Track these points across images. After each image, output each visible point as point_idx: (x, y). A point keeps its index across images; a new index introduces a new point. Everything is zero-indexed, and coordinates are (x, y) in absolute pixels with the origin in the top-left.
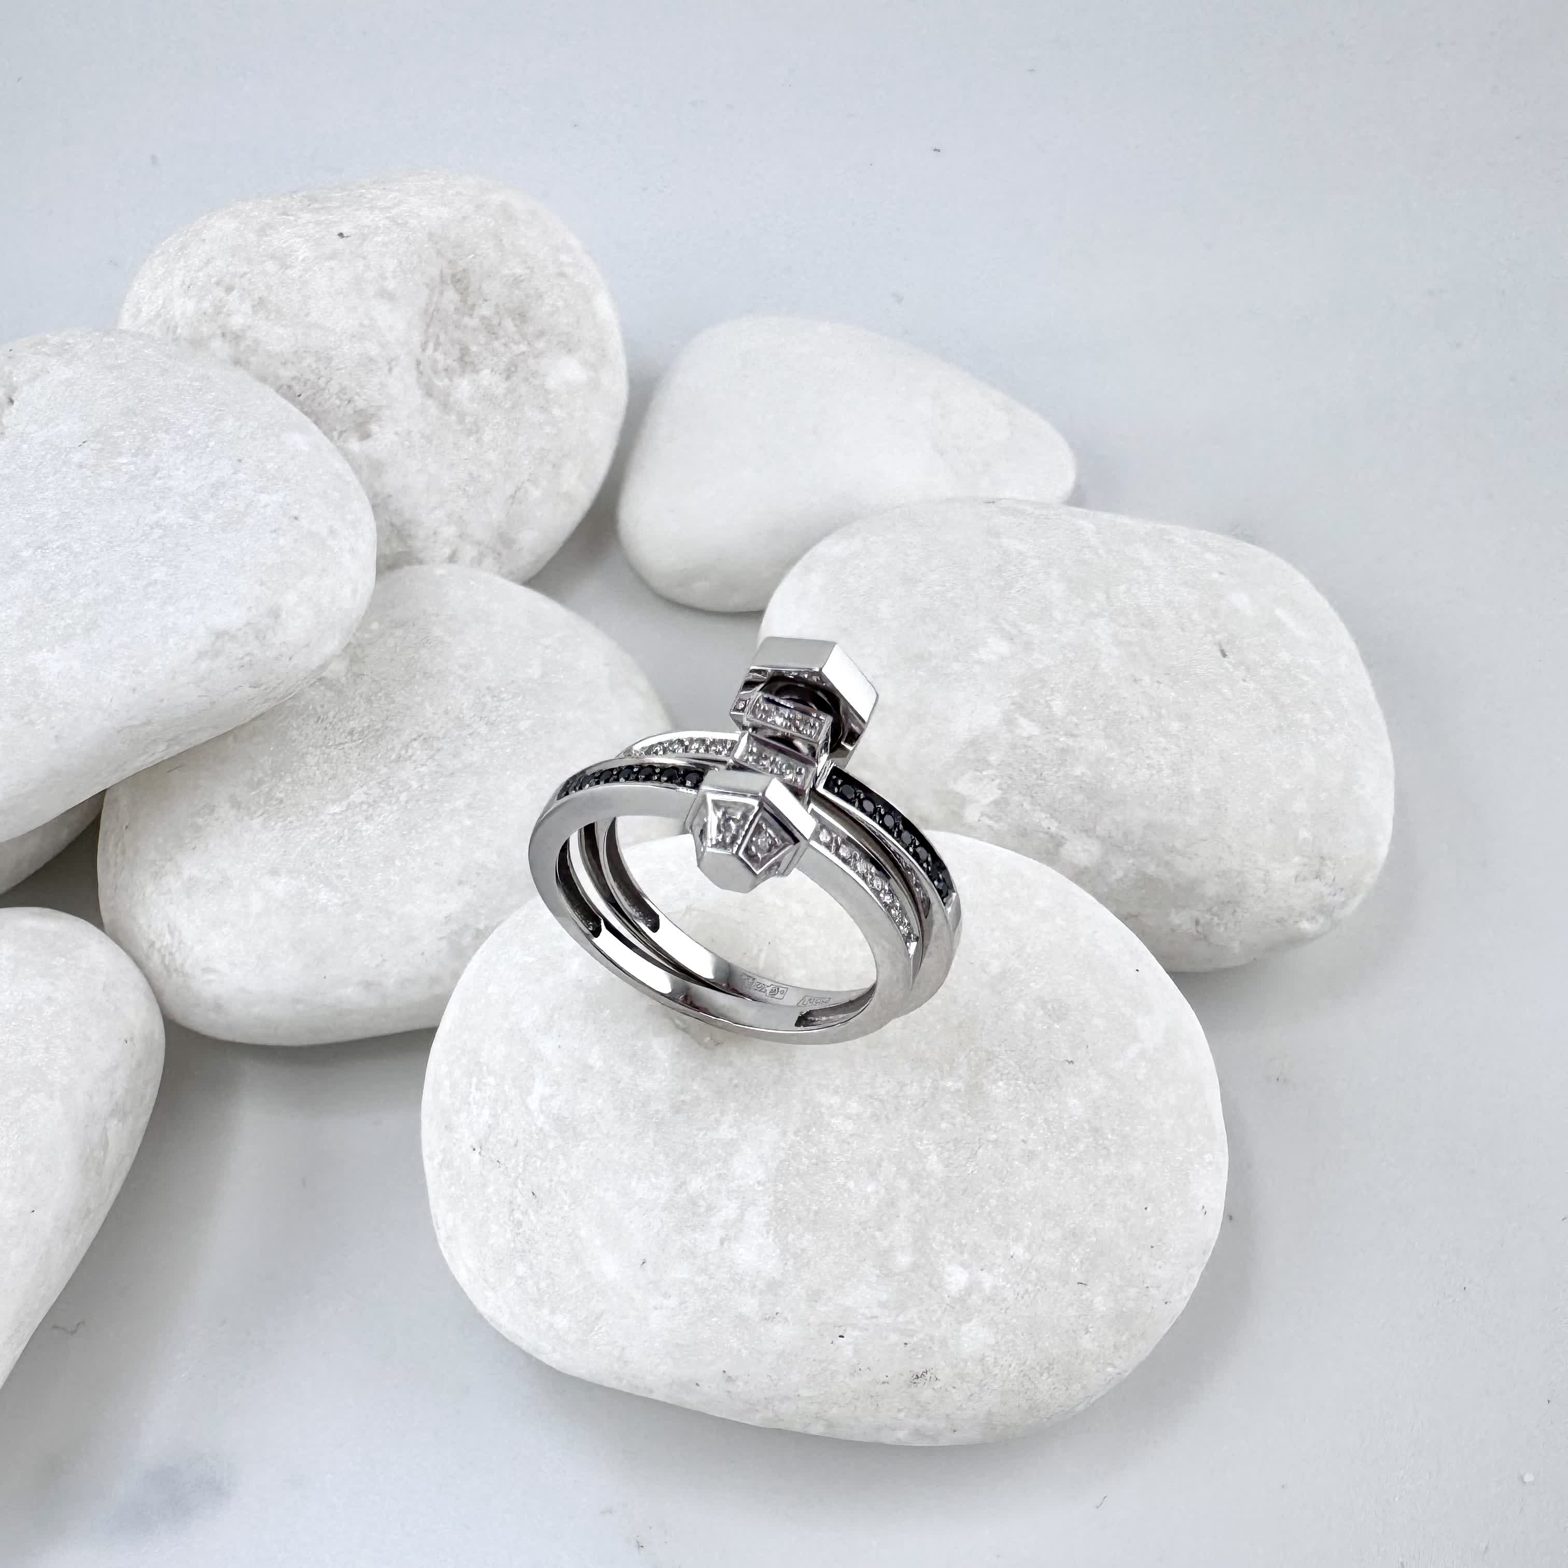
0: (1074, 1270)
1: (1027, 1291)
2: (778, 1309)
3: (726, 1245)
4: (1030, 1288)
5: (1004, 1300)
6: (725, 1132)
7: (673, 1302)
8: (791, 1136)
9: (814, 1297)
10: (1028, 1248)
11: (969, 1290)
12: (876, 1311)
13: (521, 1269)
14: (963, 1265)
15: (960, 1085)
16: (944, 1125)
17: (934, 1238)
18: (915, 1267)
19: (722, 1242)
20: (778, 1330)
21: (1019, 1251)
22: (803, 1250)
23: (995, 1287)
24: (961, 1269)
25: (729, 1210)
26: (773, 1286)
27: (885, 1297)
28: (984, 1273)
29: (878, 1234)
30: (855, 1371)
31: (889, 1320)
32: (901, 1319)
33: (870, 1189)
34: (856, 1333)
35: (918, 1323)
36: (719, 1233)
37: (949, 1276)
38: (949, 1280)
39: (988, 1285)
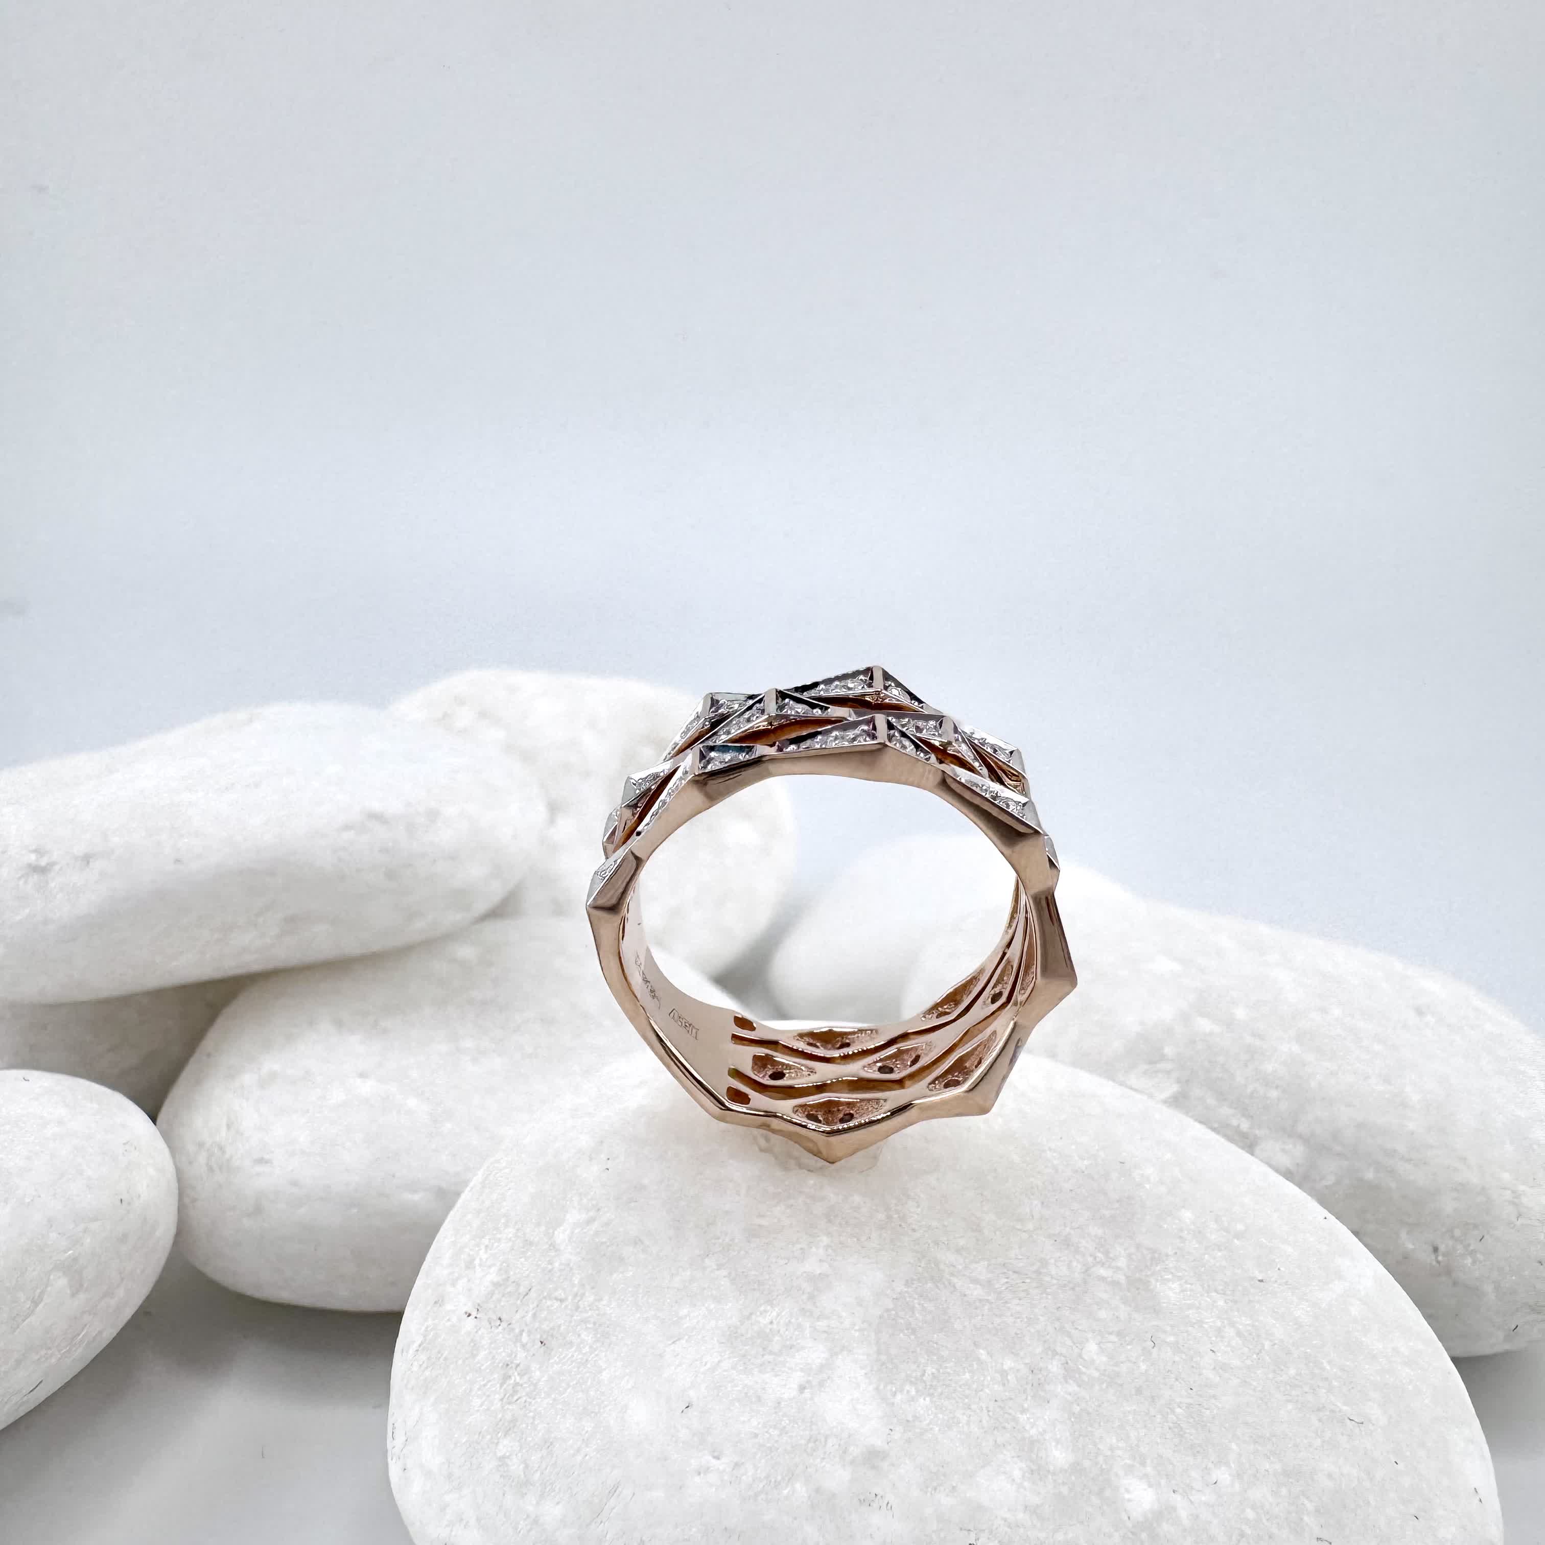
0: (1308, 1520)
2: (878, 1490)
10: (1239, 1476)
11: (1158, 1516)
14: (1147, 1480)
17: (1102, 1438)
18: (1075, 1469)
20: (878, 1520)
23: (1196, 1519)
24: (1145, 1485)
25: (814, 1353)
26: (872, 1457)
27: (1034, 1499)
28: (1178, 1497)
37: (1128, 1491)
38: (1127, 1496)
39: (1183, 1514)
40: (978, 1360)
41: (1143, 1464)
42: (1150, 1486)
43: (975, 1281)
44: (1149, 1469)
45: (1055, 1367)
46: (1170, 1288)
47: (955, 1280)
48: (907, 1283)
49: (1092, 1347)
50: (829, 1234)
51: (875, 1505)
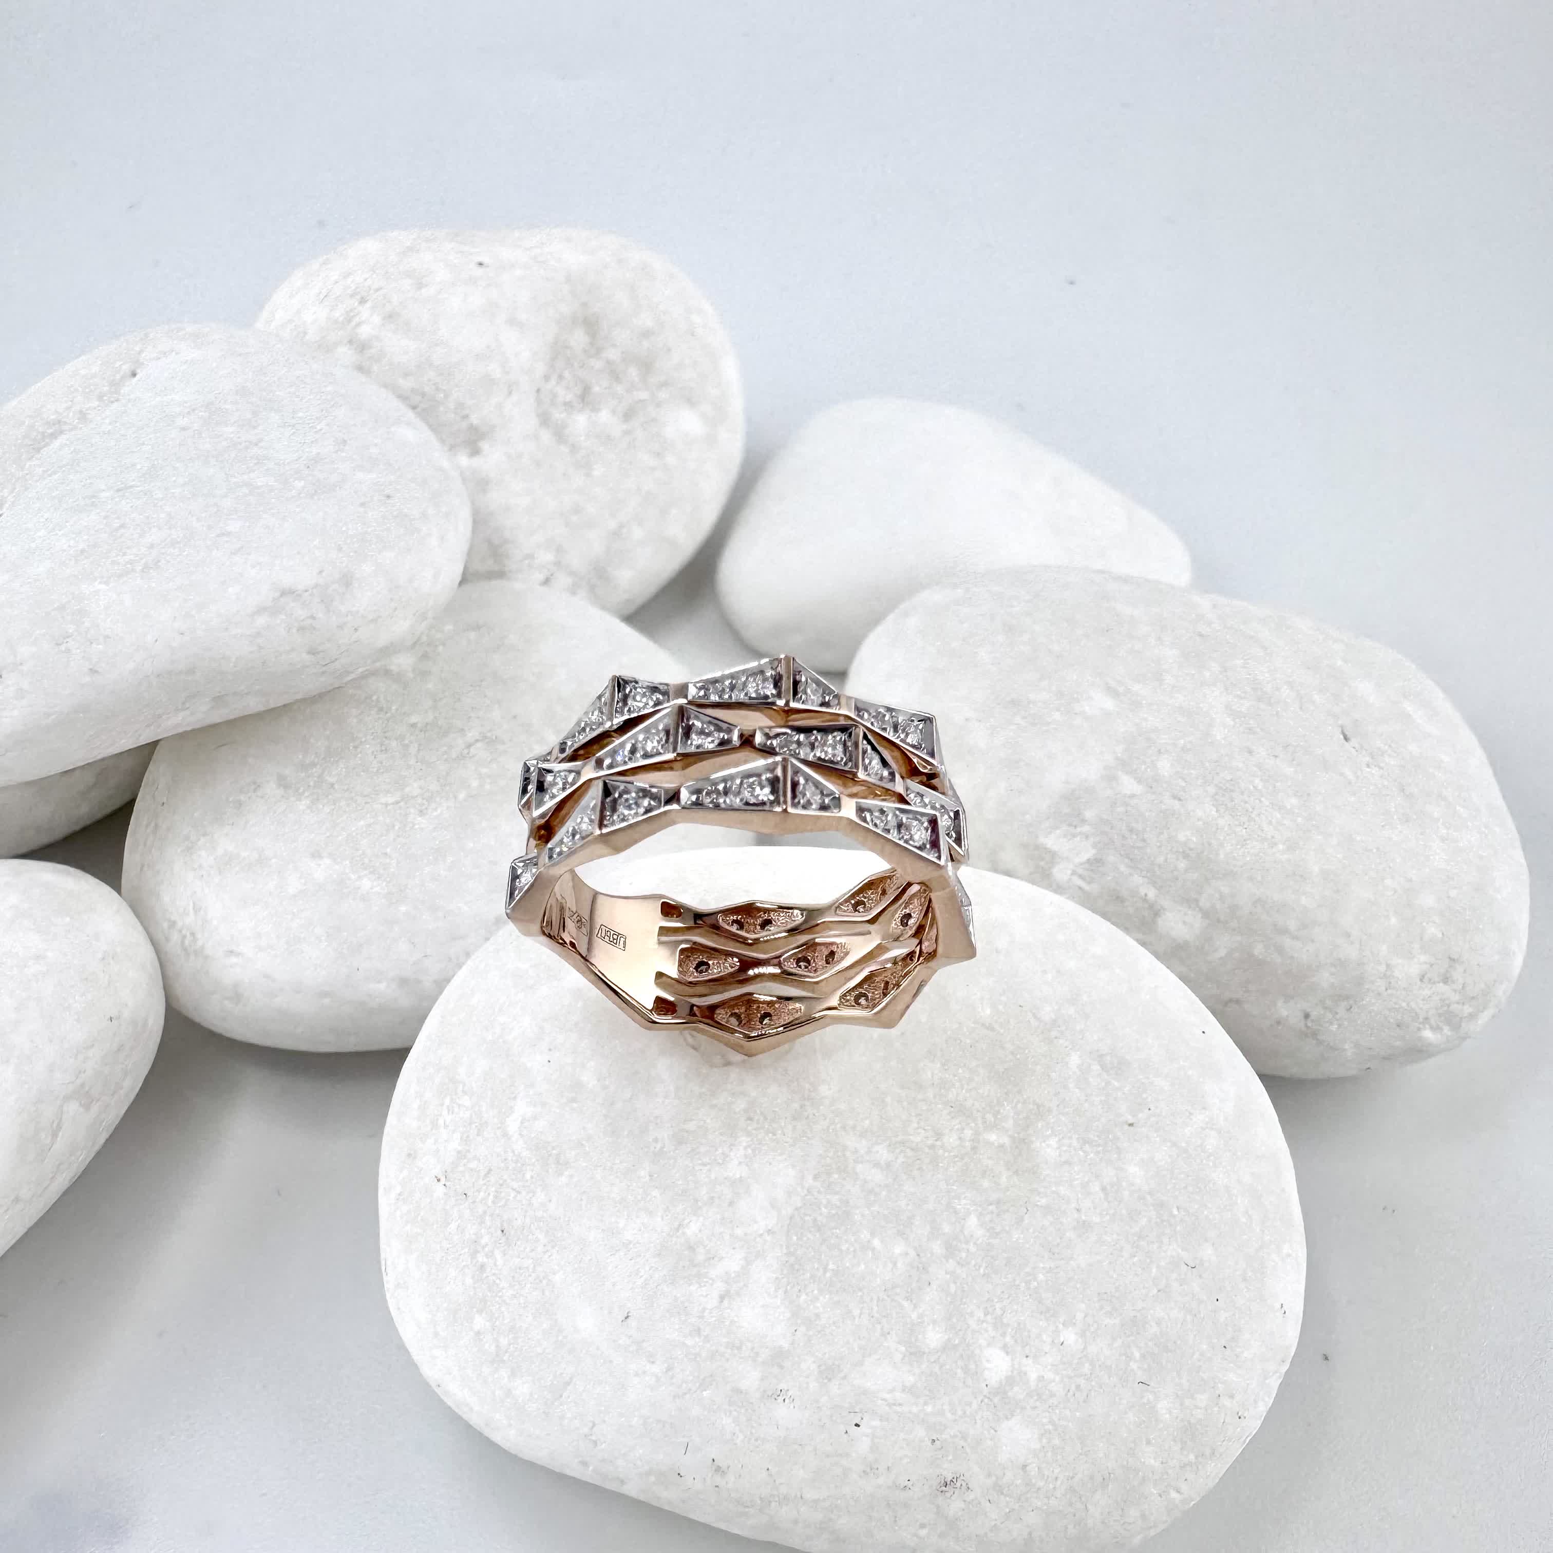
0: (1133, 1365)
1: (1078, 1387)
2: (782, 1386)
3: (726, 1302)
4: (1082, 1382)
5: (1052, 1395)
6: (735, 1170)
7: (656, 1369)
8: (809, 1181)
9: (828, 1372)
10: (1083, 1334)
11: (1010, 1381)
12: (898, 1395)
13: (480, 1322)
14: (1005, 1348)
15: (1006, 1140)
16: (986, 1184)
17: (972, 1314)
18: (946, 1347)
19: (722, 1298)
20: (782, 1412)
21: (1070, 1337)
22: (818, 1316)
23: (1041, 1378)
24: (1003, 1354)
25: (732, 1263)
26: (779, 1357)
27: (910, 1379)
28: (1030, 1361)
29: (906, 1304)
30: (870, 1470)
31: (915, 1410)
32: (929, 1409)
33: (898, 1250)
34: (876, 1423)
35: (949, 1415)
36: (720, 1286)
37: (988, 1361)
38: (988, 1365)
39: (1033, 1376)
40: (873, 1249)
41: (1004, 1335)
42: (1007, 1353)
43: (877, 1165)
44: (1008, 1339)
45: (937, 1248)
46: (1048, 1146)
47: (859, 1168)
48: (816, 1177)
49: (973, 1221)
50: (749, 1134)
51: (780, 1399)
